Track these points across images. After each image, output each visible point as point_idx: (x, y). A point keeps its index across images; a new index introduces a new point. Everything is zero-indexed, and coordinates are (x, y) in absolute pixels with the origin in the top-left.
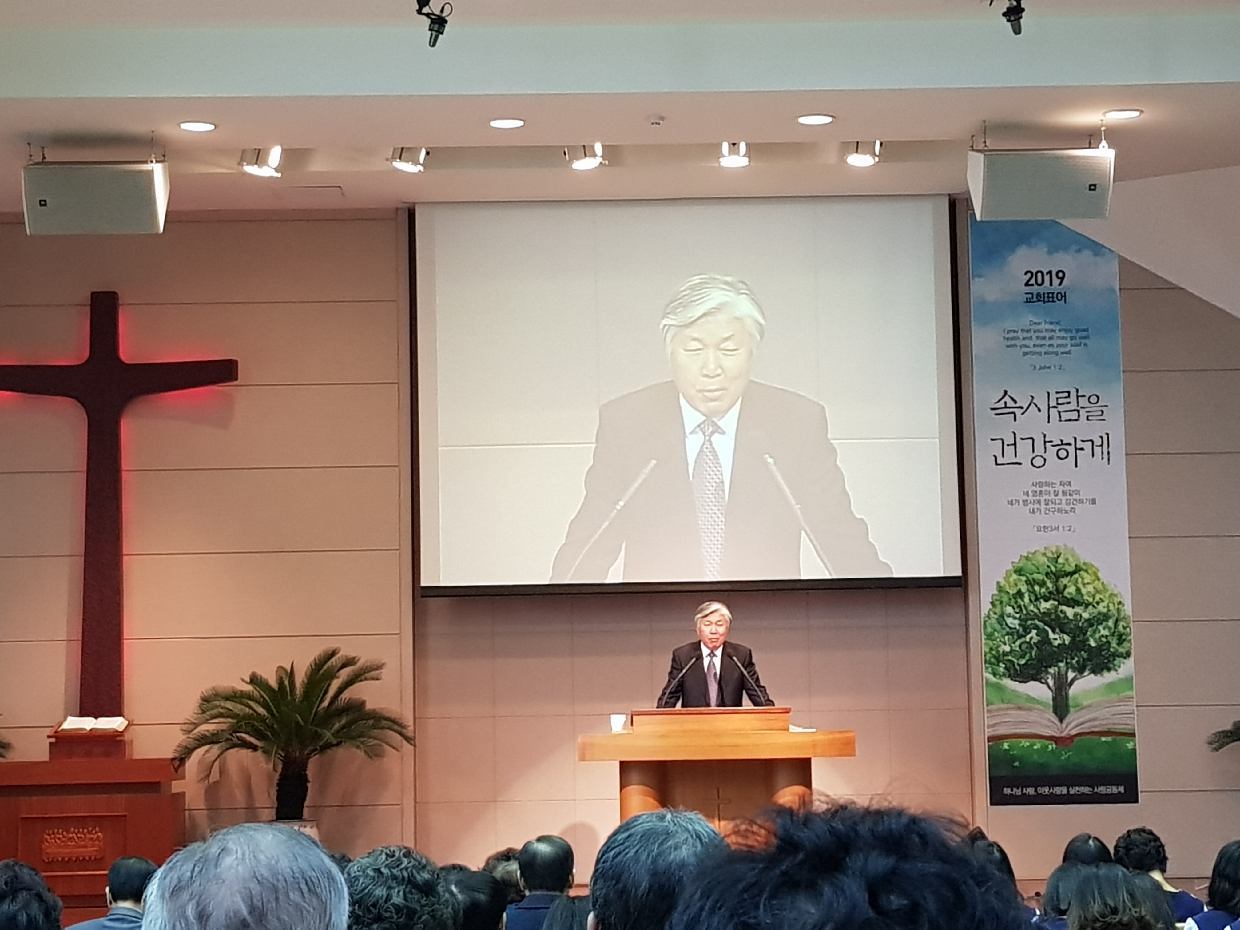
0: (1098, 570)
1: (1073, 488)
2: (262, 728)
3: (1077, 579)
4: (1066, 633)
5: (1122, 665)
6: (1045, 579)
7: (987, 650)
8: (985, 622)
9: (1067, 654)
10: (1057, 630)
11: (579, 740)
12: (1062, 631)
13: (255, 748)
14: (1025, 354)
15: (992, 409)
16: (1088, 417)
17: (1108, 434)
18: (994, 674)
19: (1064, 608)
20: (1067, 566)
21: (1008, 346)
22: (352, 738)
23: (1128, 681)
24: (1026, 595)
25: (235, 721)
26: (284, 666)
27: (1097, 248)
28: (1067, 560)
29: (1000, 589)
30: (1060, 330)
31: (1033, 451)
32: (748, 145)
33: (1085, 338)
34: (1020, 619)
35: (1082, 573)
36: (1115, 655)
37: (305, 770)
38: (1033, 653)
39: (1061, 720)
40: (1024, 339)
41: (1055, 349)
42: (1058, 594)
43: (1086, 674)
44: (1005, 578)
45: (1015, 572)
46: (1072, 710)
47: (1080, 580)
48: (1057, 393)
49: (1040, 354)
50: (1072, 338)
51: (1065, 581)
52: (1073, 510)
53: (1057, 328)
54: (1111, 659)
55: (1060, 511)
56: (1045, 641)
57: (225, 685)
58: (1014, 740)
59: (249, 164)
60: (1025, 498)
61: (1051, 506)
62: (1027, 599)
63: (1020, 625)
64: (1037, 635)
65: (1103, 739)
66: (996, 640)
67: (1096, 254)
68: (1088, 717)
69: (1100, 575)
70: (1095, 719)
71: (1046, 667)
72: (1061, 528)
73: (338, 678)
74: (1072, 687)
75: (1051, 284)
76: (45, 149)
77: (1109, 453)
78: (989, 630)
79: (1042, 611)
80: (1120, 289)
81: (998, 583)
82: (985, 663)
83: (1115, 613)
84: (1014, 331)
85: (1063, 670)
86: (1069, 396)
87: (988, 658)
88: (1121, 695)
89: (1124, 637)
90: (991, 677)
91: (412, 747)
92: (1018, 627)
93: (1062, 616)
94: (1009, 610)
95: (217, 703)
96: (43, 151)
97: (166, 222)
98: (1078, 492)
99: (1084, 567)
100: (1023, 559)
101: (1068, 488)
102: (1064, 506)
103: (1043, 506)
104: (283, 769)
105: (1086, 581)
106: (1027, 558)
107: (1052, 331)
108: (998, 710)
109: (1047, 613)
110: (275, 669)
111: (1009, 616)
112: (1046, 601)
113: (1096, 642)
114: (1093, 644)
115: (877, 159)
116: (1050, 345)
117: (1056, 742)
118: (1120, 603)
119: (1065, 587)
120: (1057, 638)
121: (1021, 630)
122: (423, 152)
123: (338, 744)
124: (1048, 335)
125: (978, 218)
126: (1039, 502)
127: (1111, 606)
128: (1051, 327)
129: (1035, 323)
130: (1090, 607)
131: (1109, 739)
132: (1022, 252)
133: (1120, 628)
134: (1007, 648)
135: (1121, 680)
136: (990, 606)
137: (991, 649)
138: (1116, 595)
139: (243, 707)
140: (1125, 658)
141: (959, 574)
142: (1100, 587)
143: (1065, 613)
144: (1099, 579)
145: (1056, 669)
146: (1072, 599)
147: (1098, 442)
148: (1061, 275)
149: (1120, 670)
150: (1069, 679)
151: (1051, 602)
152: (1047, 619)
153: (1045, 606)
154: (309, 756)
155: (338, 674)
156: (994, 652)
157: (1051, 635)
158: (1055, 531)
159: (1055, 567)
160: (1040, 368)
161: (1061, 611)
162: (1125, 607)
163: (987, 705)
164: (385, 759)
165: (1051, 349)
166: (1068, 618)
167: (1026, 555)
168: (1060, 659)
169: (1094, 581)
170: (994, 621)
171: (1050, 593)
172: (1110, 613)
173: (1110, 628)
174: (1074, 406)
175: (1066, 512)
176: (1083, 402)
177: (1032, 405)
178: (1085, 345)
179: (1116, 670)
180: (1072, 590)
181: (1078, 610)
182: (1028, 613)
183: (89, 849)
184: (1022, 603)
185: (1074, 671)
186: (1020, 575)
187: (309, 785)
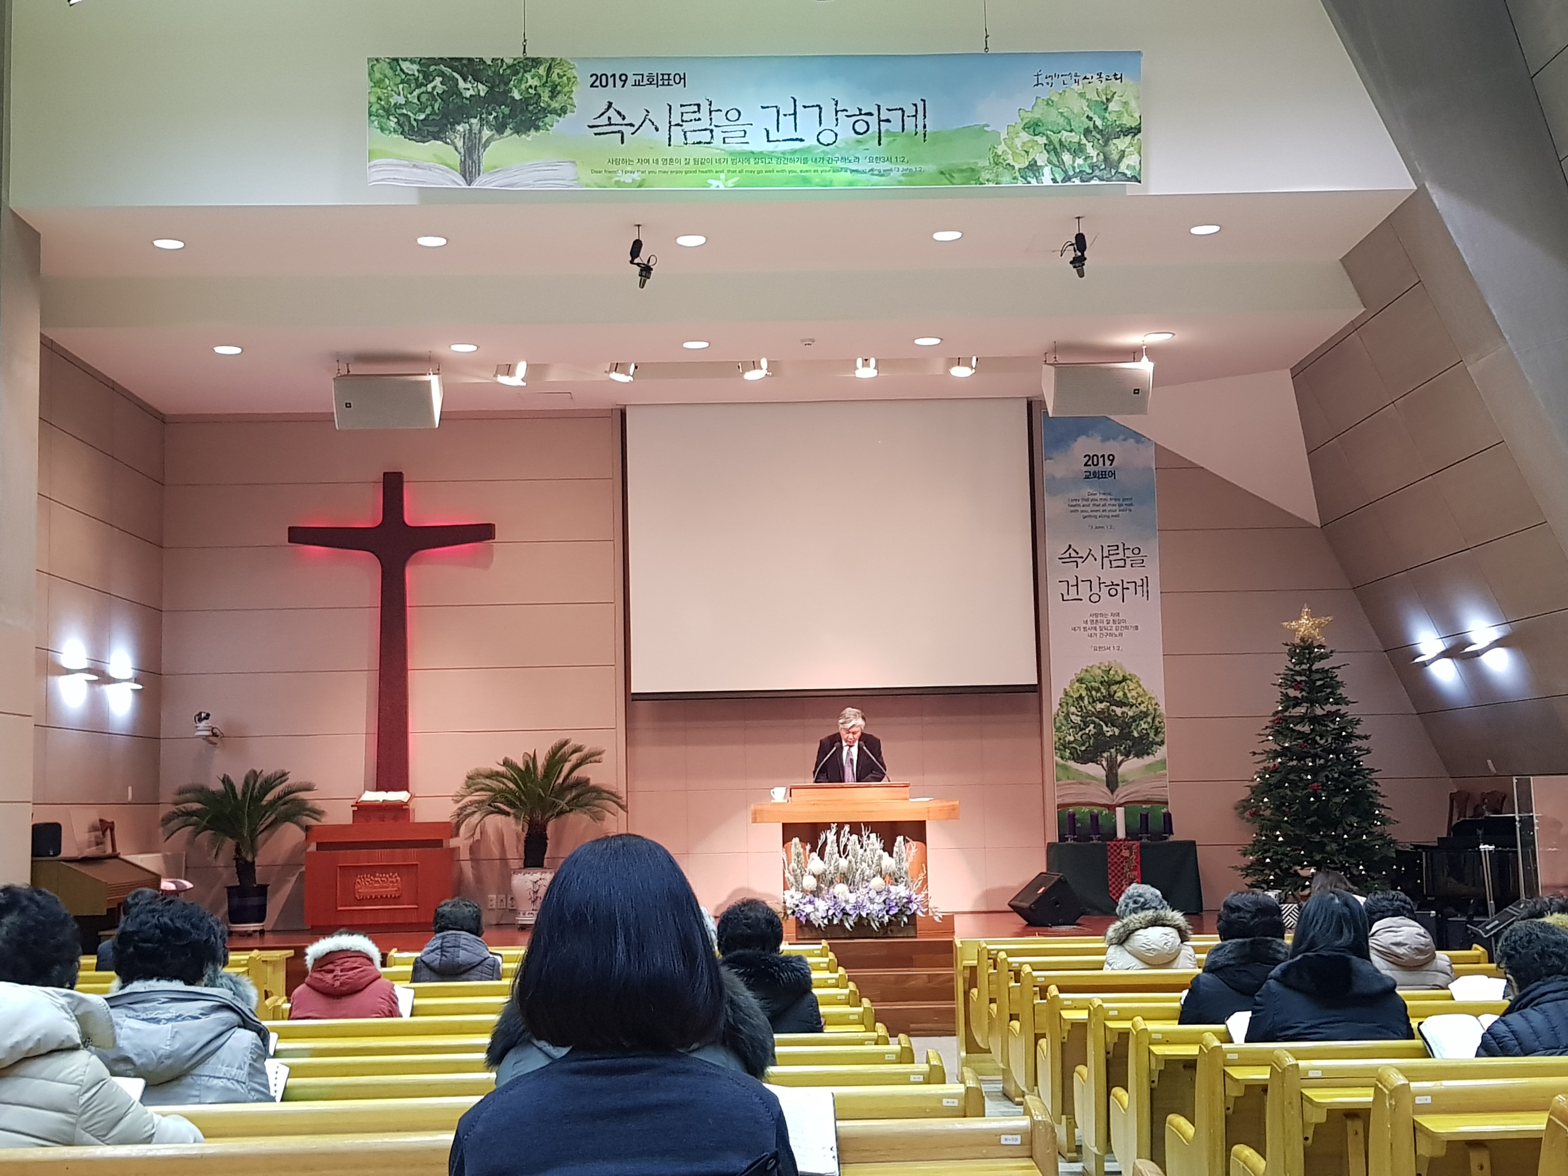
0: (1139, 679)
1: (1121, 618)
2: (513, 799)
3: (1124, 688)
4: (1117, 727)
5: (1158, 751)
6: (1100, 686)
7: (1057, 740)
8: (1055, 719)
9: (1117, 742)
10: (1109, 725)
11: (752, 807)
12: (1114, 726)
13: (508, 814)
14: (1085, 517)
15: (1060, 559)
16: (1132, 564)
17: (1147, 577)
18: (1062, 758)
19: (1114, 708)
20: (1116, 676)
21: (1072, 511)
22: (582, 806)
23: (1163, 762)
24: (1086, 698)
25: (493, 794)
26: (529, 753)
27: (1138, 437)
28: (1116, 672)
29: (1066, 694)
30: (1111, 499)
31: (1091, 590)
32: (877, 361)
33: (1129, 505)
34: (1081, 716)
35: (1128, 681)
36: (1153, 743)
37: (545, 831)
38: (1091, 742)
39: (1112, 792)
40: (1084, 506)
41: (1107, 514)
42: (1110, 698)
43: (1130, 757)
44: (1070, 686)
45: (1077, 681)
46: (1120, 784)
47: (1126, 687)
48: (1109, 546)
49: (1095, 517)
50: (1120, 505)
51: (1114, 688)
52: (1121, 635)
53: (1109, 497)
54: (1150, 746)
55: (1111, 635)
56: (1100, 733)
57: (485, 767)
58: (1077, 807)
59: (502, 375)
60: (1085, 625)
61: (1104, 632)
62: (1086, 702)
63: (1081, 721)
64: (1094, 728)
65: (1144, 806)
66: (1063, 732)
67: (1138, 441)
68: (1132, 790)
69: (1141, 683)
70: (1137, 792)
71: (1101, 753)
72: (1112, 648)
73: (570, 761)
74: (1122, 767)
75: (1104, 464)
76: (350, 365)
77: (1148, 592)
78: (1058, 724)
79: (1098, 710)
80: (1156, 469)
81: (1065, 689)
82: (1056, 749)
83: (1153, 712)
84: (1076, 500)
85: (1114, 755)
86: (1118, 549)
87: (1057, 746)
88: (1158, 773)
89: (1159, 730)
90: (1059, 760)
91: (625, 814)
92: (1080, 723)
93: (1113, 714)
94: (1073, 709)
95: (479, 781)
96: (348, 366)
97: (440, 419)
98: (1124, 621)
99: (1129, 677)
100: (1084, 671)
101: (1118, 618)
102: (1114, 631)
103: (1098, 632)
104: (529, 829)
105: (1130, 688)
106: (1086, 671)
107: (1105, 499)
108: (1066, 784)
109: (1102, 712)
110: (522, 755)
111: (1073, 714)
112: (1101, 702)
113: (1138, 733)
114: (1136, 734)
115: (974, 371)
116: (1103, 511)
117: (1108, 808)
118: (1156, 704)
119: (1115, 692)
120: (1109, 731)
121: (1082, 724)
122: (633, 367)
123: (571, 810)
124: (1102, 503)
125: (1050, 415)
126: (1096, 629)
127: (1150, 706)
128: (1104, 497)
129: (1092, 494)
130: (1134, 707)
131: (1149, 806)
132: (1082, 440)
133: (1156, 722)
134: (1072, 739)
135: (1158, 761)
136: (1059, 707)
137: (1060, 739)
138: (1154, 698)
139: (499, 783)
140: (1160, 745)
141: (1036, 683)
142: (1141, 692)
143: (1115, 712)
144: (1140, 686)
145: (1109, 754)
146: (1120, 701)
147: (1139, 583)
148: (1111, 458)
149: (1156, 754)
150: (1118, 762)
151: (1105, 703)
152: (1102, 716)
153: (1099, 706)
154: (548, 821)
155: (570, 758)
156: (1062, 741)
157: (1105, 728)
158: (1108, 651)
159: (1108, 677)
160: (1096, 528)
161: (1112, 710)
162: (1161, 708)
163: (1057, 781)
164: (605, 823)
165: (1104, 513)
166: (1117, 715)
167: (1085, 668)
168: (1111, 745)
169: (1136, 688)
170: (1062, 718)
171: (1104, 697)
172: (1149, 712)
173: (1149, 723)
174: (1121, 556)
175: (1116, 636)
176: (1128, 553)
177: (1090, 556)
178: (1130, 510)
179: (1153, 754)
180: (1120, 694)
181: (1125, 709)
182: (1088, 713)
183: (389, 889)
184: (1083, 705)
185: (1121, 755)
186: (1082, 683)
187: (548, 841)
